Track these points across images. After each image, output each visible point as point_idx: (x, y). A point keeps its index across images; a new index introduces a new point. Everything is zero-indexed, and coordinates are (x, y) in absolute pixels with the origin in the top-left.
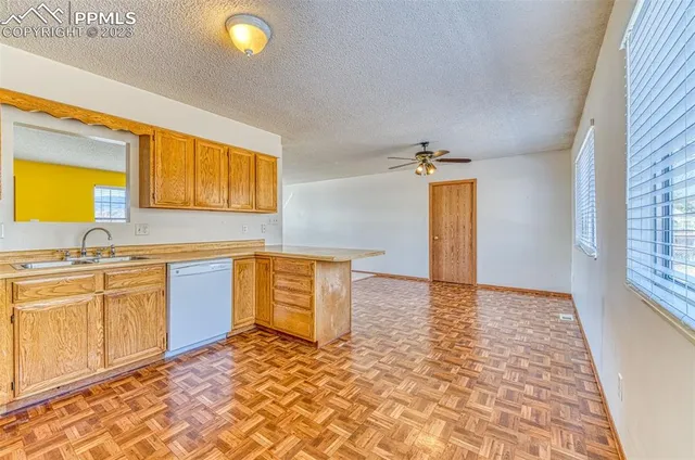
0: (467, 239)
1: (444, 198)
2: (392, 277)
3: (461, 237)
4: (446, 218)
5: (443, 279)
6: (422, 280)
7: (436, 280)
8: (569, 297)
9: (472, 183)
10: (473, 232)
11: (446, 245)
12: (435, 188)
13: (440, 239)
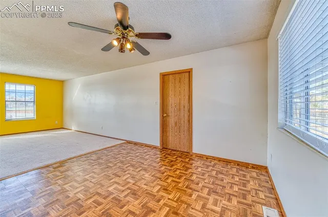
0: (186, 116)
1: (170, 84)
2: (136, 144)
3: (182, 114)
4: (172, 100)
5: (170, 147)
6: (155, 148)
7: (164, 148)
8: (266, 168)
9: (189, 72)
10: (190, 111)
11: (172, 121)
12: (164, 77)
13: (168, 116)
